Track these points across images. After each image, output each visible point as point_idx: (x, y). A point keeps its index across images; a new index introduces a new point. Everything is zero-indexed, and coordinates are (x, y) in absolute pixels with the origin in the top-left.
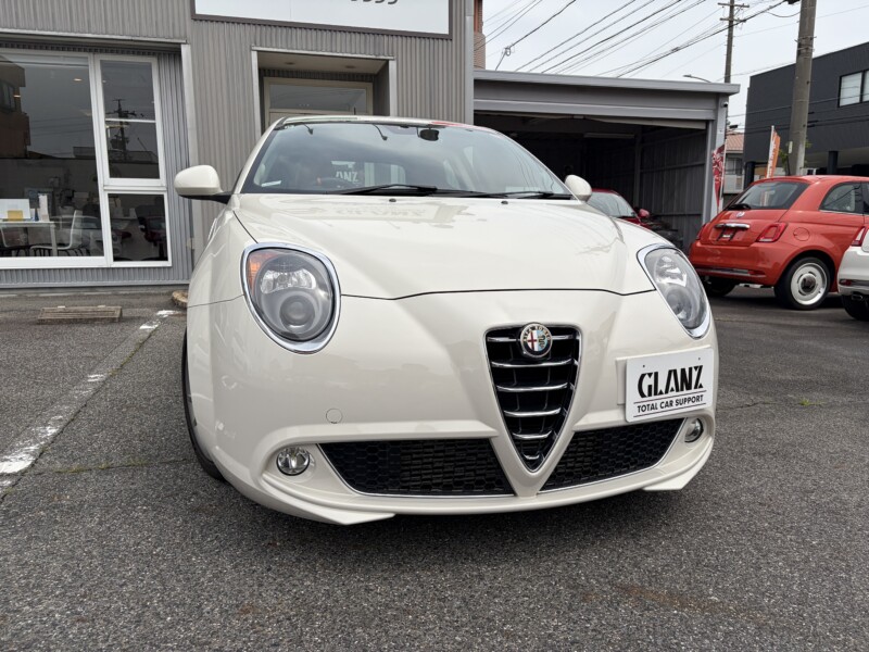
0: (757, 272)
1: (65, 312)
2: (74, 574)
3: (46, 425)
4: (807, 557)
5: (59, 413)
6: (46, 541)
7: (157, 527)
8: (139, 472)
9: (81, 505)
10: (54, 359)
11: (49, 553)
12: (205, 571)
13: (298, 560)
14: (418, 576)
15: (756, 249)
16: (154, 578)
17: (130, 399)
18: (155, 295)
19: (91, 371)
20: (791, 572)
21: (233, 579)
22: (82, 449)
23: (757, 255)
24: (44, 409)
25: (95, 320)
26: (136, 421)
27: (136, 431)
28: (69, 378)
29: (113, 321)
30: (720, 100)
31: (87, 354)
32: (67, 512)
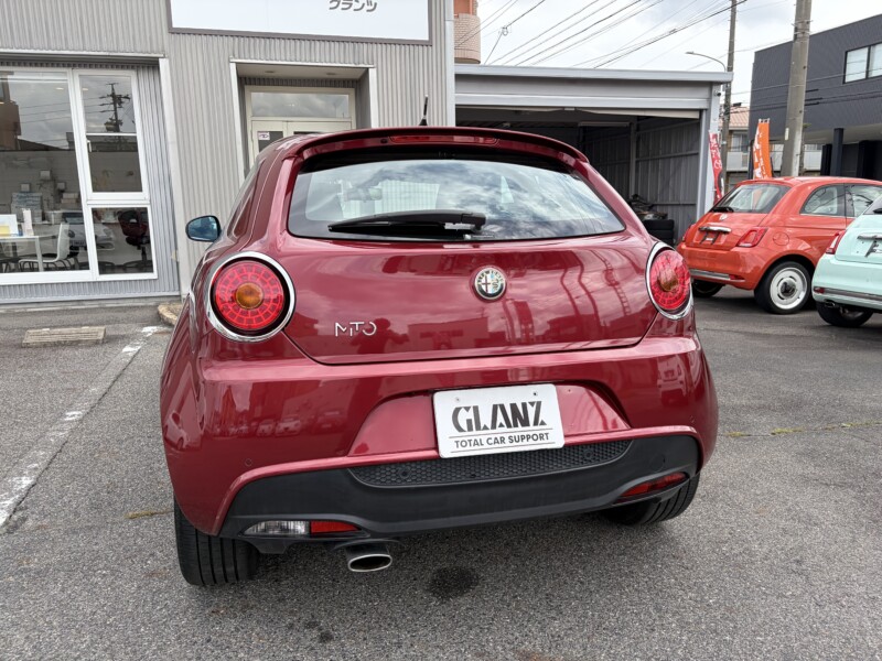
0: (737, 277)
1: (49, 334)
2: (35, 647)
3: (21, 474)
4: (700, 618)
5: (34, 460)
6: (11, 611)
7: (113, 594)
8: (103, 530)
9: (47, 570)
10: (35, 393)
11: (14, 624)
12: (150, 643)
13: (237, 630)
14: (343, 645)
15: (737, 254)
16: (106, 650)
17: (103, 442)
18: (142, 307)
19: (70, 407)
20: (681, 635)
21: (175, 651)
22: (52, 504)
23: (737, 260)
24: (20, 457)
25: (79, 342)
26: (107, 469)
27: (105, 482)
28: (48, 416)
29: (97, 343)
30: (713, 89)
31: (68, 385)
32: (34, 578)
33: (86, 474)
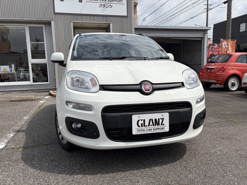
0: (218, 81)
1: (19, 98)
4: (239, 173)
5: (14, 129)
7: (40, 167)
8: (36, 148)
9: (18, 159)
10: (14, 112)
12: (53, 181)
13: (82, 177)
17: (35, 125)
18: (45, 92)
19: (25, 116)
21: (62, 184)
22: (20, 141)
23: (218, 76)
24: (10, 128)
25: (27, 100)
26: (37, 131)
27: (36, 135)
29: (32, 100)
30: (205, 32)
31: (24, 110)
32: (14, 162)
33: (30, 133)
